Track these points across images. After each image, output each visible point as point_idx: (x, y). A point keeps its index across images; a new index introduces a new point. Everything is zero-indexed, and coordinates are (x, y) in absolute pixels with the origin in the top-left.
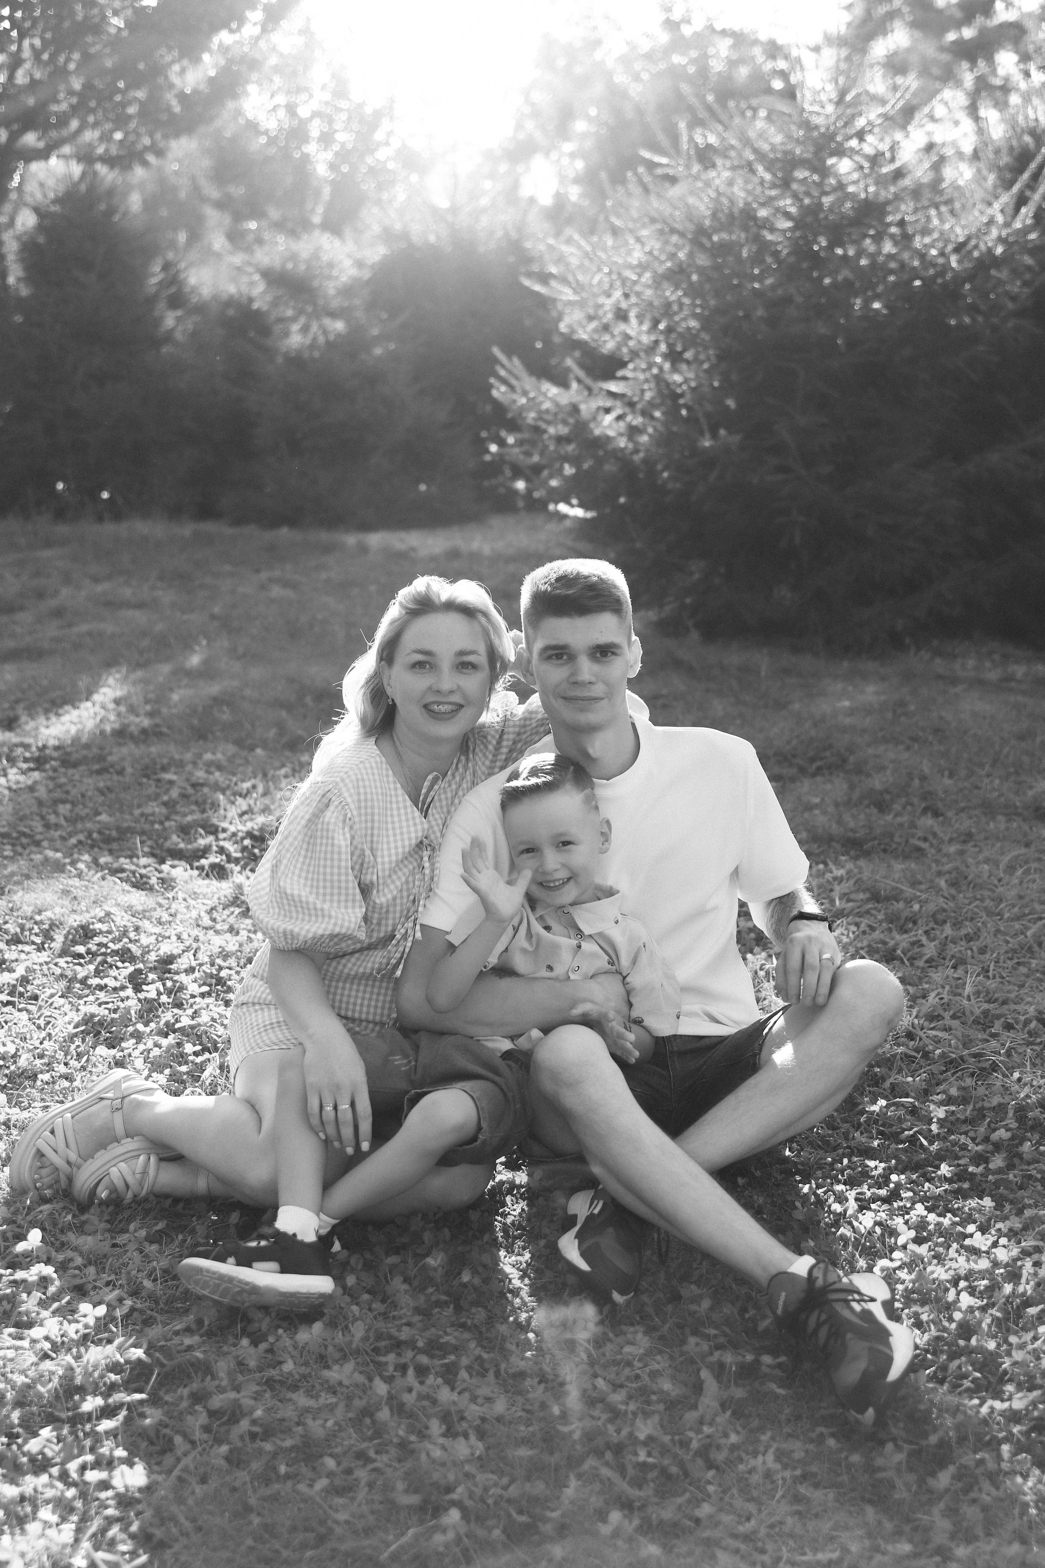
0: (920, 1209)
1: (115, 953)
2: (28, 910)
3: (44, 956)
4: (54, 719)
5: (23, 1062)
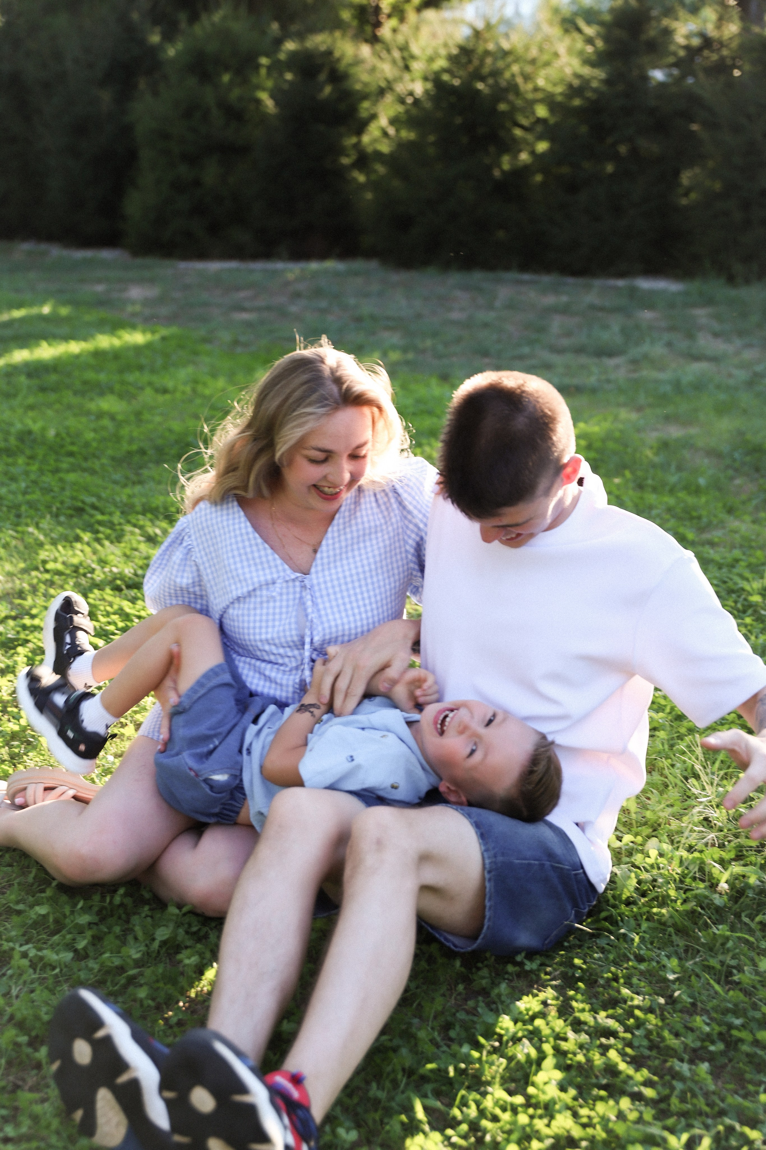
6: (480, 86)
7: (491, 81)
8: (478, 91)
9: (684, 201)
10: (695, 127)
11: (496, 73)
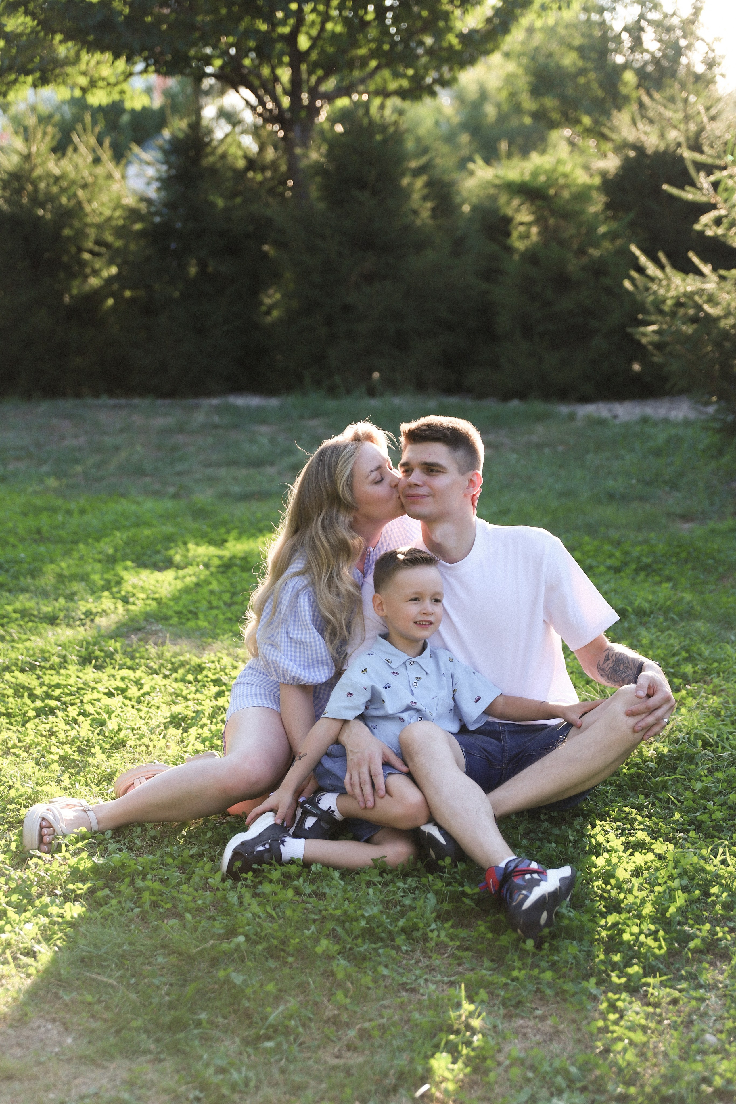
0: (641, 835)
1: (212, 681)
2: (168, 655)
3: (166, 682)
4: (251, 540)
5: (122, 735)
6: (41, 212)
7: (49, 206)
8: (40, 218)
9: (268, 319)
10: (266, 248)
11: (51, 199)
